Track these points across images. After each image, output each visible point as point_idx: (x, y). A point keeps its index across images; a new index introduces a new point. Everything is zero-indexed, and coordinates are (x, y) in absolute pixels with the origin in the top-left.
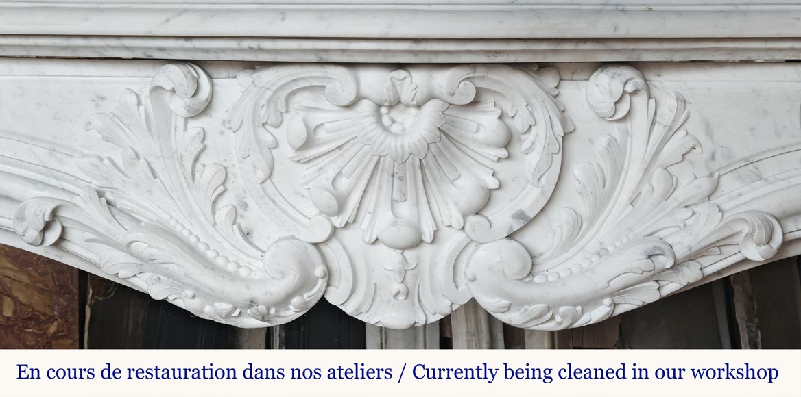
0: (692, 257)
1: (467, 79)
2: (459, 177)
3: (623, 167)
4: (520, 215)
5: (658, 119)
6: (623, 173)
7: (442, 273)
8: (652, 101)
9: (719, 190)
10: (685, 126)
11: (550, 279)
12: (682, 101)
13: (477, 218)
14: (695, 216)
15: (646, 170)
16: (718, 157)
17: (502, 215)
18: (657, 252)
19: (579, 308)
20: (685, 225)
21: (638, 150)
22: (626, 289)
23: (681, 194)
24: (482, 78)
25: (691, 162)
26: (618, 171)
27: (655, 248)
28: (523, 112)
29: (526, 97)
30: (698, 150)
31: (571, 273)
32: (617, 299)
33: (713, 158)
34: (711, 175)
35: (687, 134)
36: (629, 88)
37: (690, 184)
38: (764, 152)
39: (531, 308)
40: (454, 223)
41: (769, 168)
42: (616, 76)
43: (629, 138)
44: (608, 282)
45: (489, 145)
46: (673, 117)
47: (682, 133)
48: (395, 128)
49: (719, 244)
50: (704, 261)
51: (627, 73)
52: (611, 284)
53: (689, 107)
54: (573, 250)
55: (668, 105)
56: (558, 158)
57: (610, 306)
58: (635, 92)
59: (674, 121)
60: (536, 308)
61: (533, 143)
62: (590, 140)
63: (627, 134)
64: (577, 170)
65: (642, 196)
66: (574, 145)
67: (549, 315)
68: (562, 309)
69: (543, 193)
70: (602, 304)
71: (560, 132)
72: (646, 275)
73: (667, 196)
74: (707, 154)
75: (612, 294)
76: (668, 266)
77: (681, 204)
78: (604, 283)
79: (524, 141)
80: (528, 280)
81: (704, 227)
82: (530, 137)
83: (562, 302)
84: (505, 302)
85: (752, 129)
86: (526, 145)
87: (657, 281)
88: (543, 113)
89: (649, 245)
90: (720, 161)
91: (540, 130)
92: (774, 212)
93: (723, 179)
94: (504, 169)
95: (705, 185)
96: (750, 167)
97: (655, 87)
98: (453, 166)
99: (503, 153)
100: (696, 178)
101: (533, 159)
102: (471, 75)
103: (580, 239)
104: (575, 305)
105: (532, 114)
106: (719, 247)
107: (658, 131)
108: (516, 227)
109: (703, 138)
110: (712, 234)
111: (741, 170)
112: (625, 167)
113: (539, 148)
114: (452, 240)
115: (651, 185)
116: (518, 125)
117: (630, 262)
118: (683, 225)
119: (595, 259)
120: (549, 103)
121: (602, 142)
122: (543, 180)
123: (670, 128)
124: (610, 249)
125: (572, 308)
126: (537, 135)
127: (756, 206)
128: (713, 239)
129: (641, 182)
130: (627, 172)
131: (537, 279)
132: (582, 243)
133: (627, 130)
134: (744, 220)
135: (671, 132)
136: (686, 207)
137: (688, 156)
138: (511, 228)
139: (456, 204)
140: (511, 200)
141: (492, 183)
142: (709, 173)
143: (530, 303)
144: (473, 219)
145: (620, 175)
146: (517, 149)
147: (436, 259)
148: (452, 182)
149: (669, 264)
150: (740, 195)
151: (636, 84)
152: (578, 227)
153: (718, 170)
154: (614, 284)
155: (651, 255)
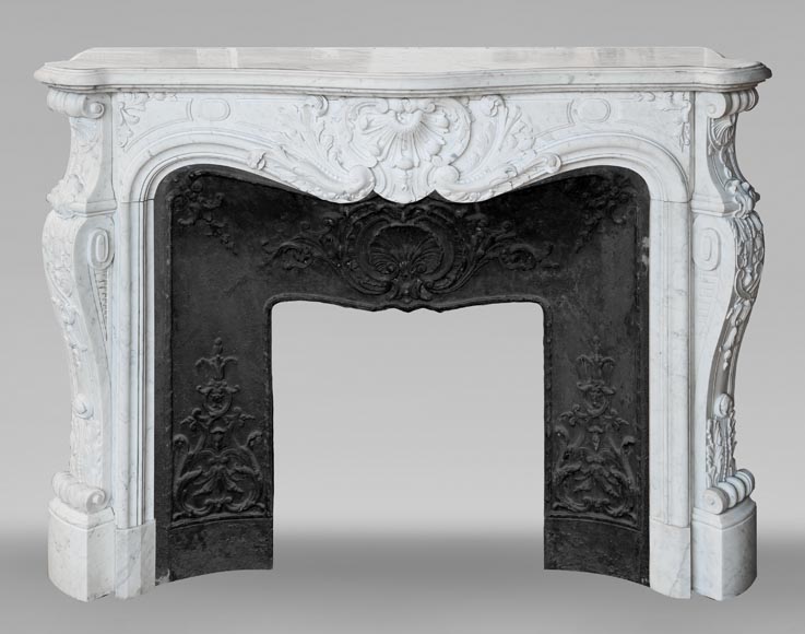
0: (524, 172)
1: (432, 102)
2: (429, 141)
3: (496, 135)
4: (454, 156)
5: (509, 116)
7: (422, 180)
8: (506, 109)
9: (536, 144)
10: (520, 118)
11: (467, 181)
12: (519, 108)
14: (525, 155)
15: (505, 136)
16: (534, 130)
17: (446, 156)
18: (509, 170)
20: (522, 159)
21: (501, 129)
22: (498, 186)
23: (520, 146)
24: (438, 102)
25: (523, 133)
26: (494, 137)
27: (509, 168)
28: (454, 114)
29: (454, 109)
30: (526, 128)
31: (476, 179)
32: (494, 190)
33: (532, 131)
34: (532, 138)
35: (521, 121)
36: (496, 104)
37: (524, 142)
38: (553, 128)
39: (459, 194)
40: (427, 159)
41: (555, 135)
42: (490, 100)
43: (498, 124)
44: (490, 183)
45: (440, 127)
46: (515, 115)
47: (519, 121)
48: (403, 121)
49: (535, 167)
50: (530, 174)
51: (495, 98)
53: (521, 110)
54: (476, 169)
55: (513, 110)
56: (468, 132)
57: (492, 193)
58: (499, 105)
60: (462, 194)
62: (482, 124)
63: (497, 122)
64: (477, 136)
65: (504, 147)
66: (475, 127)
69: (463, 146)
70: (489, 192)
71: (469, 121)
72: (506, 180)
73: (514, 147)
74: (530, 130)
75: (492, 188)
77: (520, 150)
78: (488, 184)
79: (455, 125)
80: (457, 182)
81: (529, 160)
82: (457, 124)
83: (472, 192)
84: (448, 192)
85: (548, 119)
86: (456, 127)
87: (511, 183)
88: (462, 113)
89: (506, 168)
90: (535, 132)
91: (462, 120)
92: (557, 153)
93: (537, 140)
94: (447, 137)
95: (529, 142)
96: (548, 134)
97: (507, 103)
98: (426, 136)
99: (446, 130)
100: (526, 139)
101: (459, 132)
105: (457, 114)
107: (509, 121)
108: (452, 161)
109: (527, 123)
110: (532, 162)
111: (544, 136)
113: (461, 128)
114: (426, 166)
115: (507, 142)
116: (452, 119)
117: (499, 174)
118: (520, 159)
119: (485, 173)
121: (488, 124)
122: (463, 141)
124: (491, 169)
125: (477, 194)
126: (460, 123)
127: (550, 151)
128: (533, 164)
129: (503, 141)
130: (497, 137)
131: (461, 182)
132: (480, 166)
134: (545, 157)
135: (515, 120)
136: (522, 151)
137: (522, 131)
138: (450, 161)
139: (428, 151)
140: (450, 149)
141: (443, 143)
143: (459, 192)
144: (435, 157)
146: (452, 128)
147: (419, 173)
148: (426, 142)
149: (515, 175)
150: (544, 146)
151: (499, 103)
152: (478, 160)
153: (535, 136)
154: (493, 184)
155: (507, 172)
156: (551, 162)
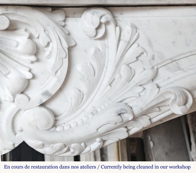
0: (145, 113)
1: (3, 14)
2: (9, 73)
3: (104, 65)
4: (46, 93)
5: (122, 38)
6: (105, 68)
8: (118, 28)
9: (158, 76)
10: (137, 41)
11: (65, 128)
12: (135, 28)
13: (22, 95)
14: (145, 91)
15: (117, 66)
16: (156, 58)
18: (123, 112)
19: (83, 144)
20: (140, 96)
21: (112, 56)
22: (108, 132)
23: (137, 79)
24: (13, 14)
25: (142, 61)
26: (102, 67)
27: (122, 109)
28: (43, 34)
29: (43, 26)
30: (145, 54)
31: (77, 124)
32: (104, 138)
33: (153, 59)
34: (153, 68)
35: (138, 45)
36: (103, 20)
37: (141, 73)
38: (180, 55)
39: (55, 145)
40: (7, 99)
41: (184, 63)
42: (95, 13)
43: (107, 49)
44: (97, 130)
45: (24, 54)
46: (130, 36)
47: (135, 45)
50: (152, 115)
51: (102, 11)
52: (99, 130)
53: (138, 31)
54: (79, 112)
55: (127, 30)
56: (66, 61)
57: (100, 142)
58: (107, 23)
59: (130, 38)
60: (57, 146)
61: (51, 52)
62: (85, 51)
63: (105, 46)
64: (78, 68)
65: (115, 80)
66: (76, 53)
67: (66, 149)
68: (73, 145)
69: (59, 80)
70: (96, 141)
71: (66, 46)
72: (118, 124)
73: (129, 80)
74: (150, 57)
75: (100, 136)
76: (130, 119)
77: (137, 84)
78: (95, 130)
79: (46, 51)
80: (52, 129)
81: (149, 97)
82: (49, 49)
83: (72, 142)
84: (40, 143)
85: (174, 42)
86: (47, 53)
87: (126, 127)
89: (118, 108)
90: (157, 60)
92: (187, 87)
93: (160, 70)
94: (36, 68)
95: (150, 74)
96: (174, 63)
97: (120, 20)
98: (5, 66)
99: (33, 58)
100: (145, 69)
101: (52, 61)
102: (5, 12)
103: (82, 105)
104: (80, 143)
105: (48, 35)
106: (159, 107)
107: (122, 44)
108: (44, 100)
109: (147, 48)
110: (153, 100)
111: (169, 65)
112: (106, 65)
113: (54, 55)
114: (9, 108)
115: (120, 74)
118: (138, 96)
119: (90, 116)
120: (58, 29)
121: (92, 51)
122: (59, 73)
123: (129, 43)
124: (99, 110)
125: (78, 144)
126: (53, 48)
127: (177, 84)
128: (154, 103)
129: (114, 73)
130: (107, 68)
131: (58, 129)
132: (83, 107)
133: (105, 45)
134: (170, 92)
135: (130, 45)
136: (140, 86)
137: (139, 58)
138: (41, 101)
139: (8, 88)
140: (42, 85)
141: (29, 76)
142: (151, 67)
143: (54, 143)
144: (19, 96)
145: (103, 69)
146: (43, 56)
148: (5, 76)
149: (131, 118)
150: (169, 78)
151: (107, 18)
152: (81, 98)
153: (156, 65)
154: (101, 130)
155: (119, 114)
156: (180, 100)
